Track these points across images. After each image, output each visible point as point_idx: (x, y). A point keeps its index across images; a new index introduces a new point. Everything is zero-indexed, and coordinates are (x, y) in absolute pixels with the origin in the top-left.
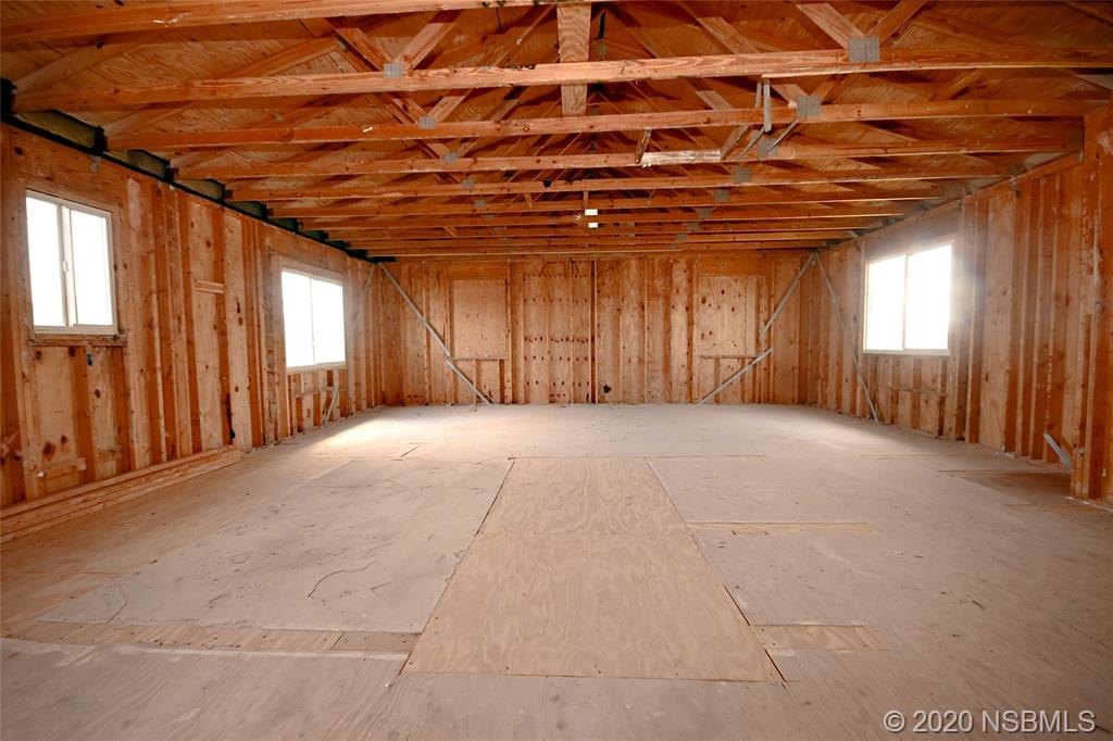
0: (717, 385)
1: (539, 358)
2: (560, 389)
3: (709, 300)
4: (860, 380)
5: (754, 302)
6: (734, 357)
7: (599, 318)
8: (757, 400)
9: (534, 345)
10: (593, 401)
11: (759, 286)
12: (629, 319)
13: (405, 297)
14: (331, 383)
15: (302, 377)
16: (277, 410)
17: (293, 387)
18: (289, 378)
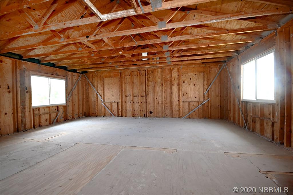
0: (189, 112)
1: (129, 102)
2: (136, 112)
3: (186, 82)
4: (240, 111)
5: (202, 82)
6: (195, 102)
7: (148, 89)
8: (204, 117)
9: (128, 98)
10: (146, 117)
11: (204, 76)
12: (158, 89)
13: (91, 84)
14: (58, 110)
15: (41, 109)
16: (26, 120)
17: (36, 112)
18: (33, 109)
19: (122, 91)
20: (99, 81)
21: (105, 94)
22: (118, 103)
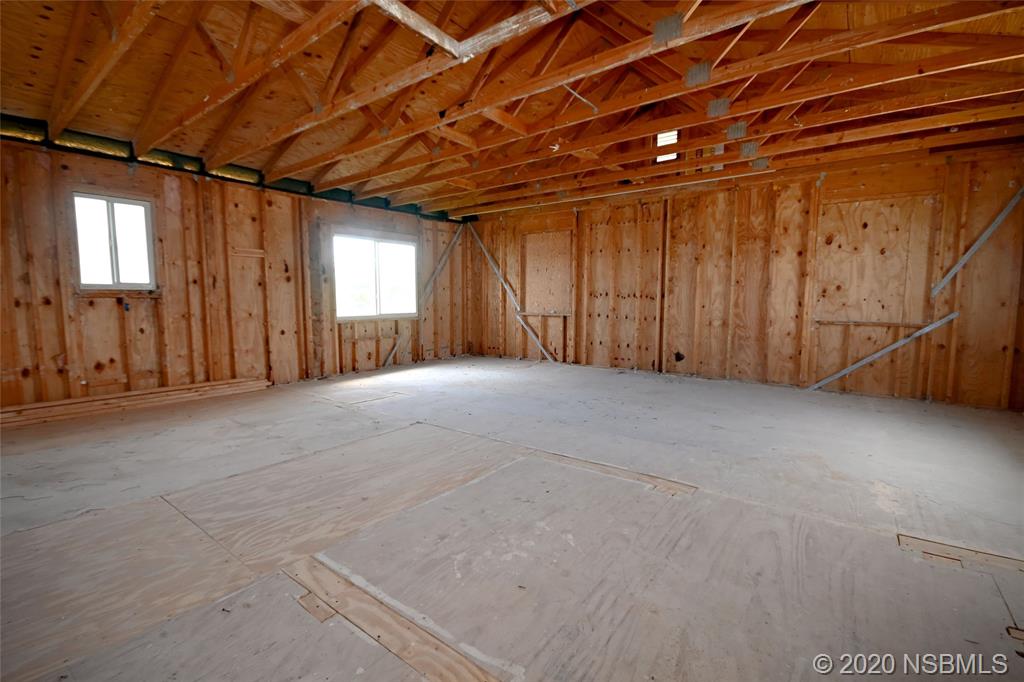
0: (844, 365)
1: (603, 317)
2: (624, 353)
3: (839, 239)
5: (926, 238)
6: (875, 325)
7: (672, 269)
9: (599, 302)
10: (660, 370)
12: (713, 270)
13: (486, 254)
14: (397, 333)
15: (356, 325)
16: (323, 351)
17: (346, 333)
18: (339, 325)
19: (579, 276)
20: (512, 244)
21: (528, 288)
22: (565, 318)
